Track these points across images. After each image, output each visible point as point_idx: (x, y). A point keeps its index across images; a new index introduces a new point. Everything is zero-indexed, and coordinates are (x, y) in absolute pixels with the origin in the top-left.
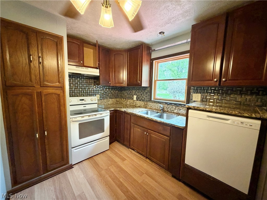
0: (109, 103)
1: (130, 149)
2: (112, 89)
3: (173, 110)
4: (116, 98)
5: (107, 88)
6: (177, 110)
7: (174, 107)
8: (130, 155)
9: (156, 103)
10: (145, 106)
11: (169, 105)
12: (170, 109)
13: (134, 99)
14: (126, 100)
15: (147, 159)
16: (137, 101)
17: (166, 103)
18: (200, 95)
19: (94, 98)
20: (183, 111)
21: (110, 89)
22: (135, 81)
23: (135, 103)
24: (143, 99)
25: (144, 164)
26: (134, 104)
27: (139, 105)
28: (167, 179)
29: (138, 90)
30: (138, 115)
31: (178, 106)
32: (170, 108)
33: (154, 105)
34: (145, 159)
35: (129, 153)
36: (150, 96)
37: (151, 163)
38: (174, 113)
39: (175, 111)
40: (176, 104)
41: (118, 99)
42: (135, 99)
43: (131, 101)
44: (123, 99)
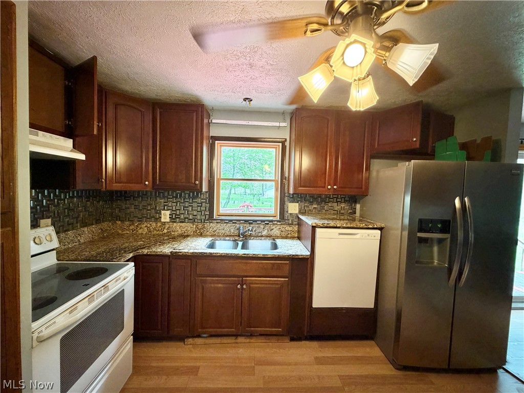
0: (82, 241)
1: (190, 340)
2: (88, 198)
3: (260, 231)
4: (98, 221)
5: (73, 197)
6: (266, 231)
7: (262, 227)
8: (196, 354)
9: (226, 223)
10: (198, 231)
11: (252, 223)
12: (255, 231)
13: (163, 220)
14: (133, 224)
15: (239, 337)
16: (175, 224)
17: (246, 221)
18: (297, 204)
19: (46, 233)
20: (277, 231)
21: (81, 197)
22: (184, 180)
23: (168, 229)
24: (191, 217)
25: (238, 350)
26: (165, 231)
27: (180, 232)
28: (287, 349)
29: (176, 197)
30: (218, 254)
31: (268, 224)
32: (255, 229)
33: (221, 228)
34: (234, 341)
35: (191, 351)
36: (209, 210)
37: (248, 340)
38: (262, 236)
39: (265, 233)
40: (264, 221)
41: (105, 225)
42: (168, 220)
43: (154, 224)
44: (122, 221)
